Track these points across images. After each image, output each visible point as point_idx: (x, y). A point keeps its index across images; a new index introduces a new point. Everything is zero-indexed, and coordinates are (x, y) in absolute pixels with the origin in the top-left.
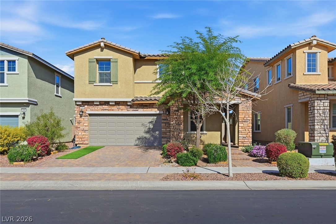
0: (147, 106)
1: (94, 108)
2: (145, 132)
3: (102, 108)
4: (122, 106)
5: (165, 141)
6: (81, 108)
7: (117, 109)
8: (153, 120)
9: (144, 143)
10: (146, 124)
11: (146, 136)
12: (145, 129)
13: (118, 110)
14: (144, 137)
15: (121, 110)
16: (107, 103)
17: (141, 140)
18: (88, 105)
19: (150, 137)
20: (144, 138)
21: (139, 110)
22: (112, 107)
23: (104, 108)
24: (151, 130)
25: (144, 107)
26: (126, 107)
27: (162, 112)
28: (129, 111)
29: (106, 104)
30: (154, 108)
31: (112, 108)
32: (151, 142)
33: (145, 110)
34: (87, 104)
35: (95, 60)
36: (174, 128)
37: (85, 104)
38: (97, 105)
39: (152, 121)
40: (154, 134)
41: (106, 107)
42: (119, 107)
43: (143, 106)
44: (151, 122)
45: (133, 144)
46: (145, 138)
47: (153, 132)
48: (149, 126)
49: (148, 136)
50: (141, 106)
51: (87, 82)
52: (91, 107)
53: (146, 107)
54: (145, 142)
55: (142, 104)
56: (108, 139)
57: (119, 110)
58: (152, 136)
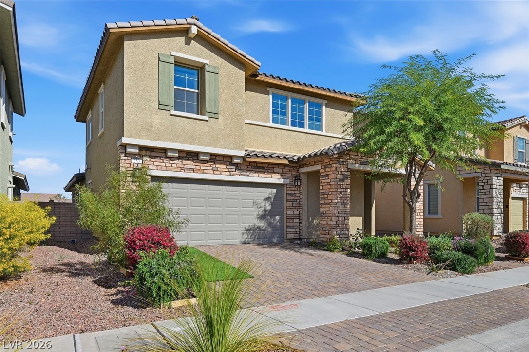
0: (263, 168)
1: (164, 164)
2: (258, 218)
3: (182, 166)
4: (221, 164)
5: (292, 233)
6: (133, 161)
7: (212, 169)
8: (270, 196)
9: (256, 238)
10: (259, 201)
11: (259, 224)
12: (259, 212)
13: (212, 172)
14: (256, 227)
15: (219, 173)
16: (193, 156)
17: (252, 232)
18: (150, 156)
19: (266, 227)
20: (256, 229)
21: (250, 175)
22: (201, 165)
23: (186, 166)
24: (267, 213)
25: (259, 170)
26: (227, 167)
27: (288, 182)
28: (233, 175)
29: (190, 159)
30: (276, 173)
31: (202, 168)
32: (268, 236)
33: (260, 175)
34: (148, 153)
35: (173, 60)
36: (339, 210)
37: (144, 152)
38: (172, 158)
39: (269, 198)
40: (273, 222)
41: (189, 164)
42: (214, 166)
43: (258, 167)
44: (267, 199)
45: (237, 241)
46: (259, 227)
47: (271, 218)
48: (265, 205)
49: (262, 224)
50: (255, 167)
51: (155, 104)
52: (158, 162)
53: (262, 170)
54: (259, 235)
55: (256, 163)
56: (191, 232)
57: (216, 172)
58: (270, 224)
